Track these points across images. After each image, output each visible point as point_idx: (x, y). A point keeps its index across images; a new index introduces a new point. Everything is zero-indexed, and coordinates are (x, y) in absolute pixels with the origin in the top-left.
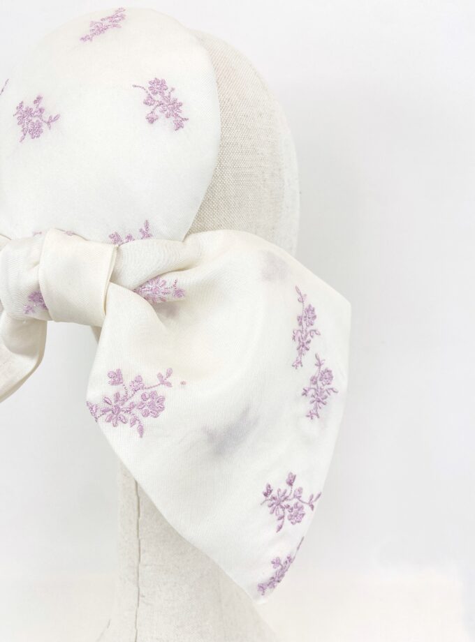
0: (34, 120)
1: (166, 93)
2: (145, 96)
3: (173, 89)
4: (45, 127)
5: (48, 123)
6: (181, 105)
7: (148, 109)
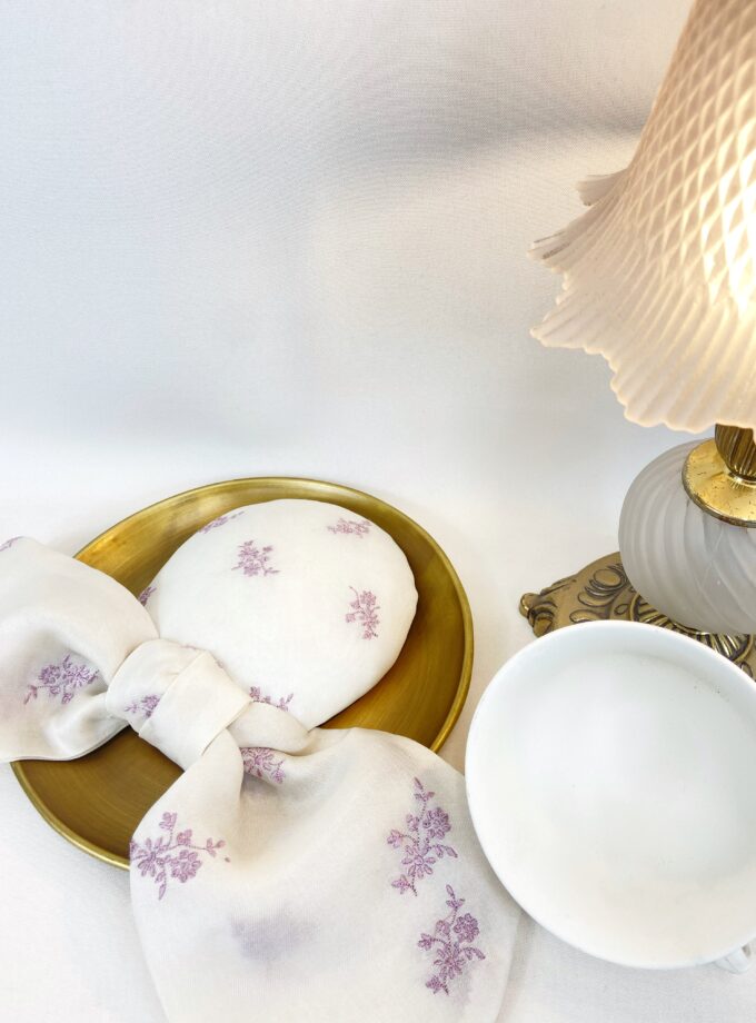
0: (256, 562)
1: (371, 608)
2: (354, 599)
3: (378, 608)
4: (261, 572)
5: (266, 572)
6: (378, 622)
7: (352, 610)
